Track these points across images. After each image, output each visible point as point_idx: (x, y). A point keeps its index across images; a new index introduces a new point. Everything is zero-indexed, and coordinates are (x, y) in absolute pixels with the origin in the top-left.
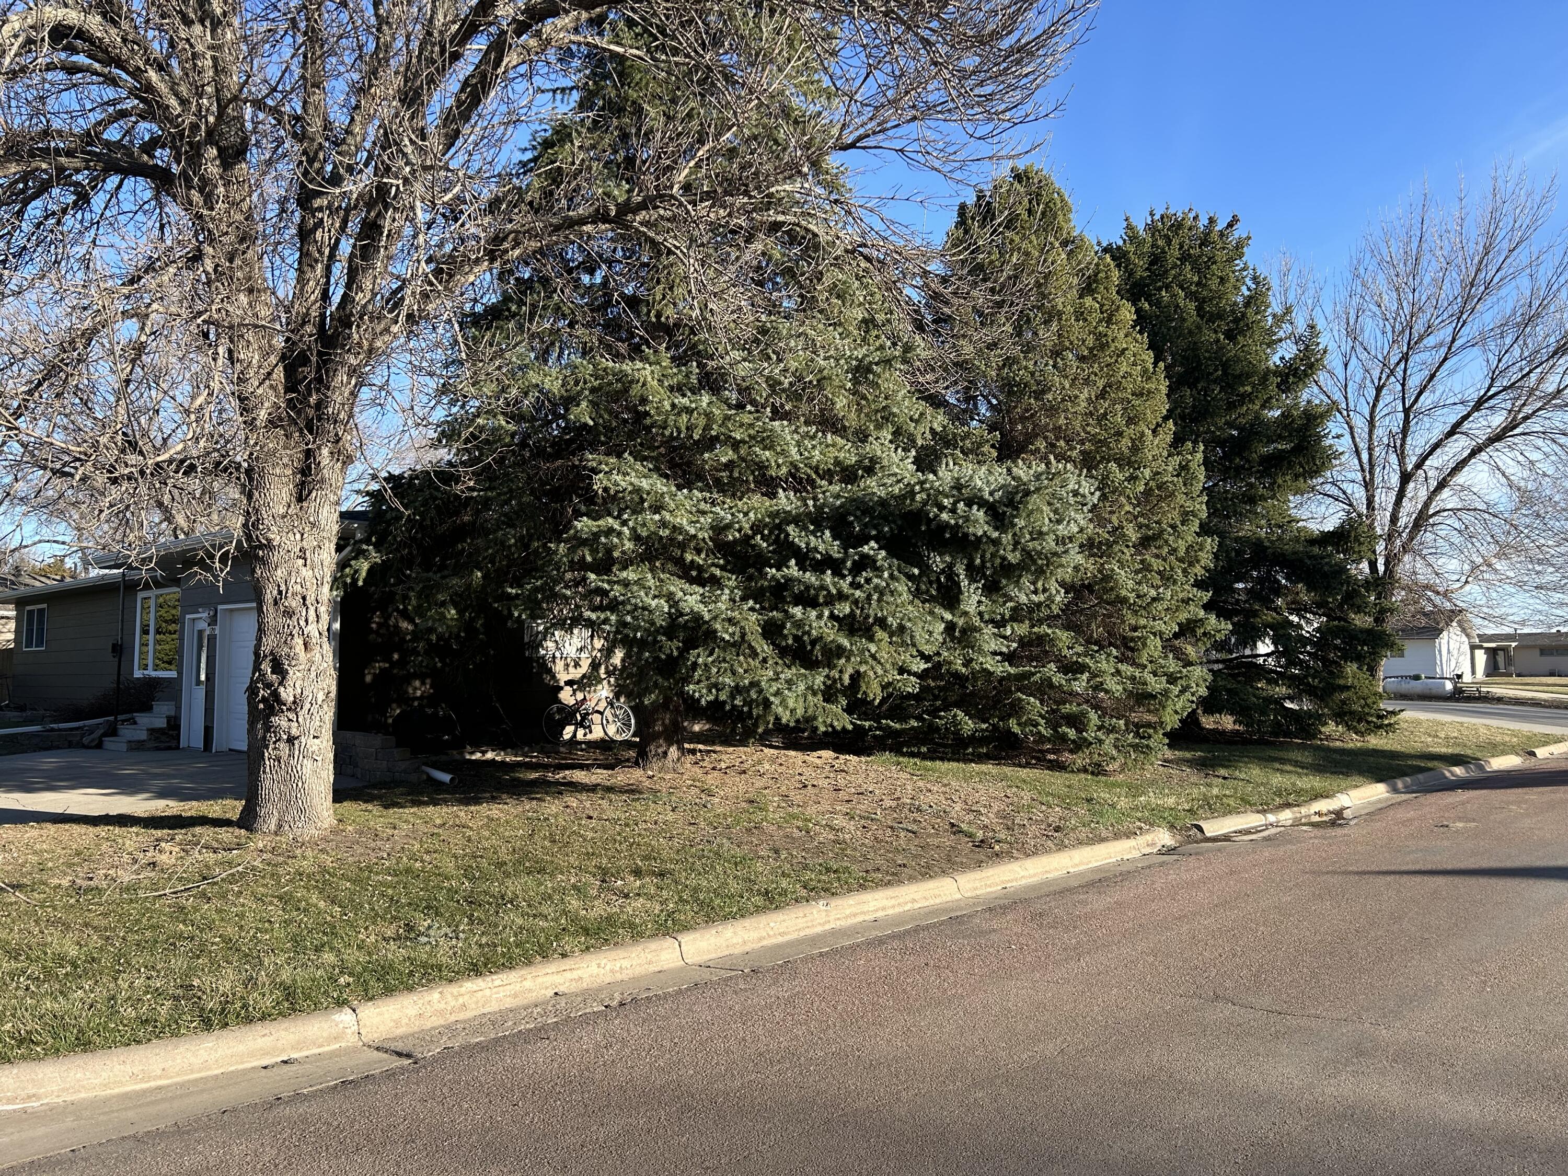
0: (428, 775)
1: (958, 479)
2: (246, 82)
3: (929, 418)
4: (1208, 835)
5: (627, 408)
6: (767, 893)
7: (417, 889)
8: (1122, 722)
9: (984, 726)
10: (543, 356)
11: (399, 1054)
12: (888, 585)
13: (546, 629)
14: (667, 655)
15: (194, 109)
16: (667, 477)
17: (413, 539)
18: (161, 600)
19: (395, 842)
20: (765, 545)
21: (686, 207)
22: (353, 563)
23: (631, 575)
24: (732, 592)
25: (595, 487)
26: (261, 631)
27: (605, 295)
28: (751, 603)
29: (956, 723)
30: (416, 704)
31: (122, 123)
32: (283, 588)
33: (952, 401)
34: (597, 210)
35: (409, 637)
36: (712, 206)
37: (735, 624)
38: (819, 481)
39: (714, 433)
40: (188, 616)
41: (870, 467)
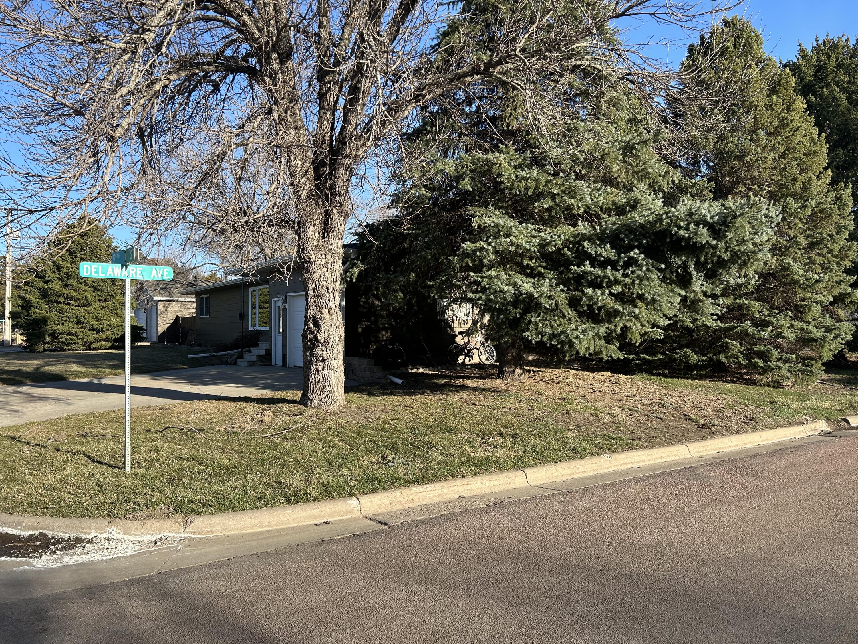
0: (390, 380)
1: (690, 210)
2: (290, 17)
3: (671, 174)
4: (853, 425)
5: (490, 180)
6: (574, 449)
7: (387, 438)
8: (794, 356)
9: (704, 358)
10: (445, 154)
11: (381, 523)
12: (645, 274)
13: (449, 304)
14: (513, 317)
15: (265, 34)
16: (512, 217)
17: (379, 257)
18: (260, 292)
19: (375, 414)
20: (570, 253)
21: (524, 61)
22: (350, 270)
23: (493, 273)
24: (550, 281)
25: (473, 225)
26: (307, 305)
27: (478, 117)
28: (561, 287)
29: (686, 356)
30: (383, 343)
31: (232, 46)
32: (317, 283)
33: (684, 165)
34: (474, 68)
35: (378, 308)
36: (539, 59)
37: (552, 299)
38: (603, 215)
39: (540, 191)
40: (273, 299)
41: (634, 205)
